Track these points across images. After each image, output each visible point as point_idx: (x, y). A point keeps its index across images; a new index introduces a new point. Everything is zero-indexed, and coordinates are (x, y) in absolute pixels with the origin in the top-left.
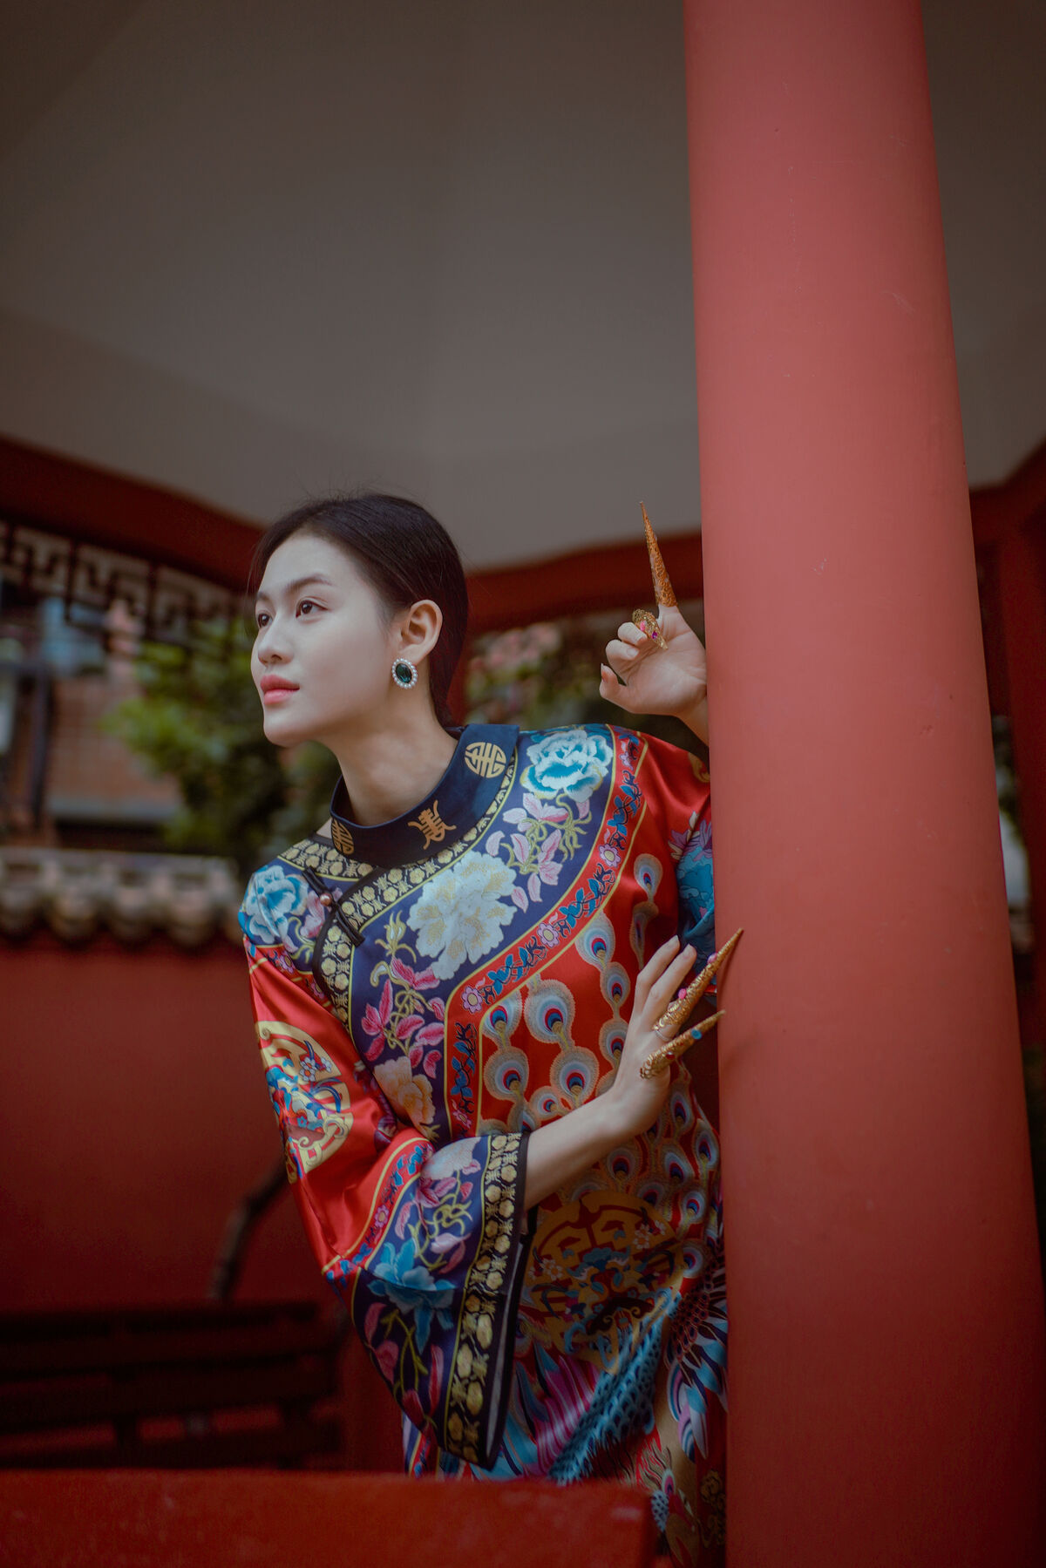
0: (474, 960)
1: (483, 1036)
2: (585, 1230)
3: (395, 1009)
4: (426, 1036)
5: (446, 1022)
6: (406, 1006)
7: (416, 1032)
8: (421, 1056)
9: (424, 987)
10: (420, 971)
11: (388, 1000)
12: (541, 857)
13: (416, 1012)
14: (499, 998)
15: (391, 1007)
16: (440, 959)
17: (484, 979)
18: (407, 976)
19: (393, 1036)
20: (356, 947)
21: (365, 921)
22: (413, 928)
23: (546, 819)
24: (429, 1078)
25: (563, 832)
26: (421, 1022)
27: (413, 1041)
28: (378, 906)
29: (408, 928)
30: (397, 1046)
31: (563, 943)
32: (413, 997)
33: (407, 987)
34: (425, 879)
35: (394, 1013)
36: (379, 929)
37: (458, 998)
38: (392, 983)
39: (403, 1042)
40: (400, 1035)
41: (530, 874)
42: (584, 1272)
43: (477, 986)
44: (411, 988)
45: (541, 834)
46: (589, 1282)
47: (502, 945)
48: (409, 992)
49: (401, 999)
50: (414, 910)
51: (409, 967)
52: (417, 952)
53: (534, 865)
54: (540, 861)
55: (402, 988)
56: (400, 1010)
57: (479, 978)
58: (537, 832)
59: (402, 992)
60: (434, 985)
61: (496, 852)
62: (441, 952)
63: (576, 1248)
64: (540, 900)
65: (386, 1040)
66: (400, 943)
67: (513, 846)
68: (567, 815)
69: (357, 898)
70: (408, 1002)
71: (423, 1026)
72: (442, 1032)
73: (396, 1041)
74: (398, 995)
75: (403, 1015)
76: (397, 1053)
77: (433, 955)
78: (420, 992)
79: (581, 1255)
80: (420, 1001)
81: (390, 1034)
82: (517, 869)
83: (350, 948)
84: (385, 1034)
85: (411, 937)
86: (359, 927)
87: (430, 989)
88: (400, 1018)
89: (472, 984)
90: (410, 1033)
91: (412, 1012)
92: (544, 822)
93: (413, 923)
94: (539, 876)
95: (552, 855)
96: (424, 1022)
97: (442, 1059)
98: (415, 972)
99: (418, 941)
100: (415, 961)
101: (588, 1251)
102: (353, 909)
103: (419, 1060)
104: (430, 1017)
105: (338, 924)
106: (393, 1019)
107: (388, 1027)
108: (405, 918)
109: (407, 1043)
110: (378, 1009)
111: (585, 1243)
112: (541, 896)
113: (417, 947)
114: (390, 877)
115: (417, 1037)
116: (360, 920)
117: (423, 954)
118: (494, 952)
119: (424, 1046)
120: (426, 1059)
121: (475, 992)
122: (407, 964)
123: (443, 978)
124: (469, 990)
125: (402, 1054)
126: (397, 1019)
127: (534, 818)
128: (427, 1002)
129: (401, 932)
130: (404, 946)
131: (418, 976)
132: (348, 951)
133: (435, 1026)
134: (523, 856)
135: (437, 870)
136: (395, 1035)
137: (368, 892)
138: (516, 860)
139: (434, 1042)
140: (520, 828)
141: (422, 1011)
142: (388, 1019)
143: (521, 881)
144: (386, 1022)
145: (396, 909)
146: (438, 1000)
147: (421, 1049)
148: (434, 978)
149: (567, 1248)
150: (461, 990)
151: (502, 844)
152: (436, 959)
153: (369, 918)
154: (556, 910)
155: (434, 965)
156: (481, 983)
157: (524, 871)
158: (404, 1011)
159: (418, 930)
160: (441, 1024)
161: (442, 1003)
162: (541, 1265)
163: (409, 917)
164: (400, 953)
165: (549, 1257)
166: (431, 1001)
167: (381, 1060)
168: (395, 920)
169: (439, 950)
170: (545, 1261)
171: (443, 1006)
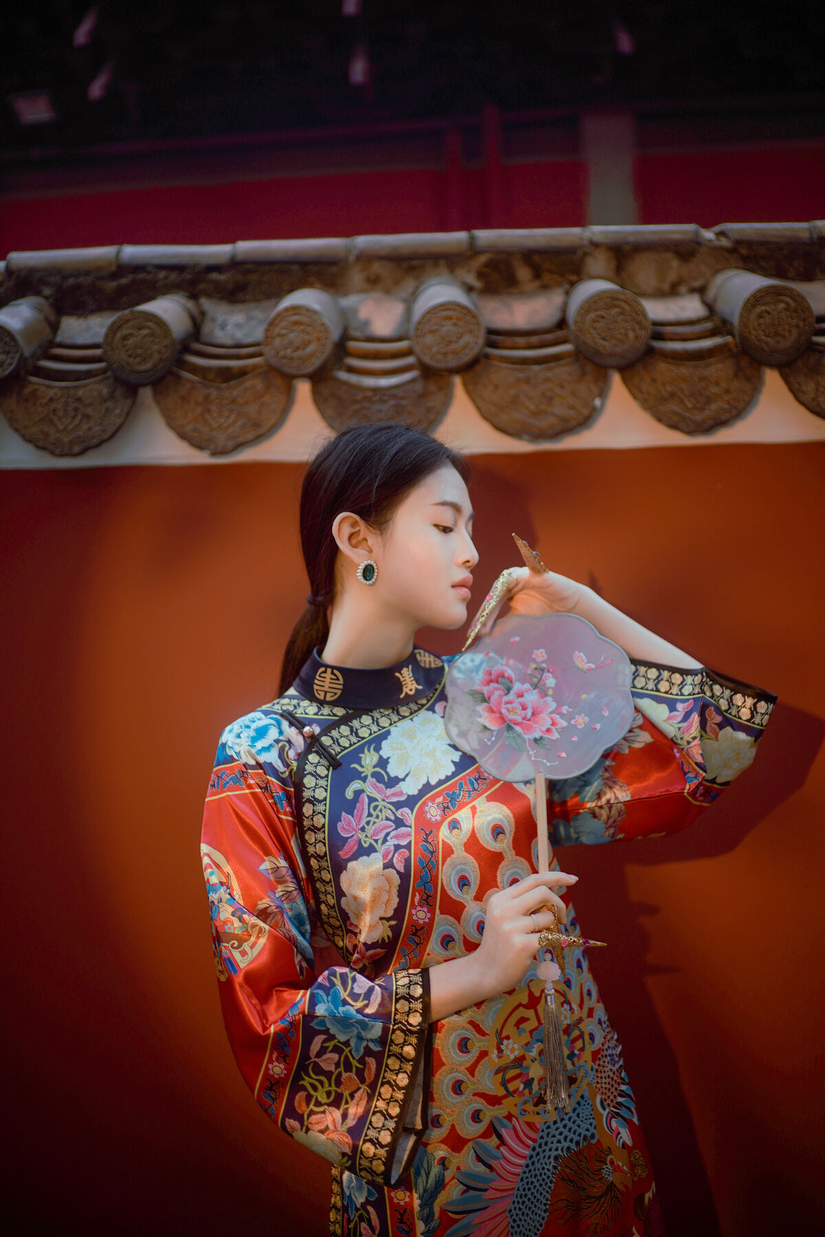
0: (433, 782)
1: (443, 840)
2: (532, 1011)
3: (370, 815)
4: (396, 837)
5: (413, 826)
6: (379, 813)
7: (388, 834)
8: (392, 854)
9: (395, 799)
10: (391, 788)
11: (363, 809)
13: (387, 819)
14: (454, 812)
15: (366, 813)
16: (407, 779)
17: (442, 797)
18: (379, 791)
19: (367, 836)
20: (334, 769)
21: (342, 751)
22: (385, 757)
24: (398, 872)
26: (391, 826)
27: (385, 840)
28: (354, 739)
29: (381, 757)
30: (371, 844)
32: (385, 808)
33: (380, 800)
34: (391, 724)
35: (369, 819)
36: (355, 756)
37: (421, 810)
38: (368, 796)
39: (376, 841)
40: (374, 835)
42: (534, 1048)
43: (436, 801)
44: (384, 800)
46: (538, 1058)
47: (454, 775)
48: (381, 804)
49: (375, 808)
50: (384, 744)
51: (381, 785)
52: (388, 774)
55: (376, 800)
56: (374, 816)
57: (437, 795)
59: (376, 803)
60: (403, 798)
62: (407, 775)
63: (527, 1026)
65: (360, 840)
66: (374, 767)
69: (334, 733)
70: (381, 811)
71: (394, 830)
72: (410, 835)
73: (369, 841)
74: (373, 805)
75: (376, 820)
76: (371, 850)
77: (401, 776)
78: (391, 803)
79: (531, 1032)
80: (390, 810)
81: (364, 835)
83: (328, 770)
84: (360, 836)
85: (383, 763)
86: (337, 755)
87: (398, 801)
88: (374, 823)
89: (433, 799)
90: (382, 835)
91: (384, 818)
93: (384, 753)
96: (394, 827)
97: (410, 857)
98: (386, 788)
99: (389, 766)
100: (386, 780)
101: (536, 1029)
102: (332, 742)
103: (390, 856)
104: (399, 823)
106: (368, 823)
107: (363, 829)
108: (378, 749)
109: (380, 842)
110: (353, 816)
111: (533, 1023)
113: (388, 770)
114: (362, 721)
115: (389, 838)
116: (338, 749)
117: (392, 775)
118: (448, 778)
119: (395, 845)
120: (396, 855)
121: (435, 806)
122: (380, 783)
123: (411, 794)
124: (430, 804)
125: (375, 851)
126: (371, 823)
128: (397, 811)
129: (375, 759)
130: (378, 769)
131: (389, 792)
132: (326, 772)
133: (403, 830)
135: (400, 720)
136: (369, 835)
137: (345, 729)
139: (404, 843)
141: (393, 818)
142: (363, 824)
144: (361, 826)
145: (369, 743)
146: (406, 810)
147: (392, 848)
148: (402, 793)
149: (521, 1026)
150: (424, 804)
152: (404, 780)
153: (346, 748)
155: (401, 784)
156: (440, 799)
158: (377, 817)
159: (389, 758)
160: (409, 829)
161: (410, 812)
162: (503, 1047)
163: (381, 748)
164: (374, 775)
165: (508, 1038)
166: (400, 811)
167: (355, 857)
168: (369, 750)
169: (407, 773)
170: (505, 1042)
171: (410, 815)
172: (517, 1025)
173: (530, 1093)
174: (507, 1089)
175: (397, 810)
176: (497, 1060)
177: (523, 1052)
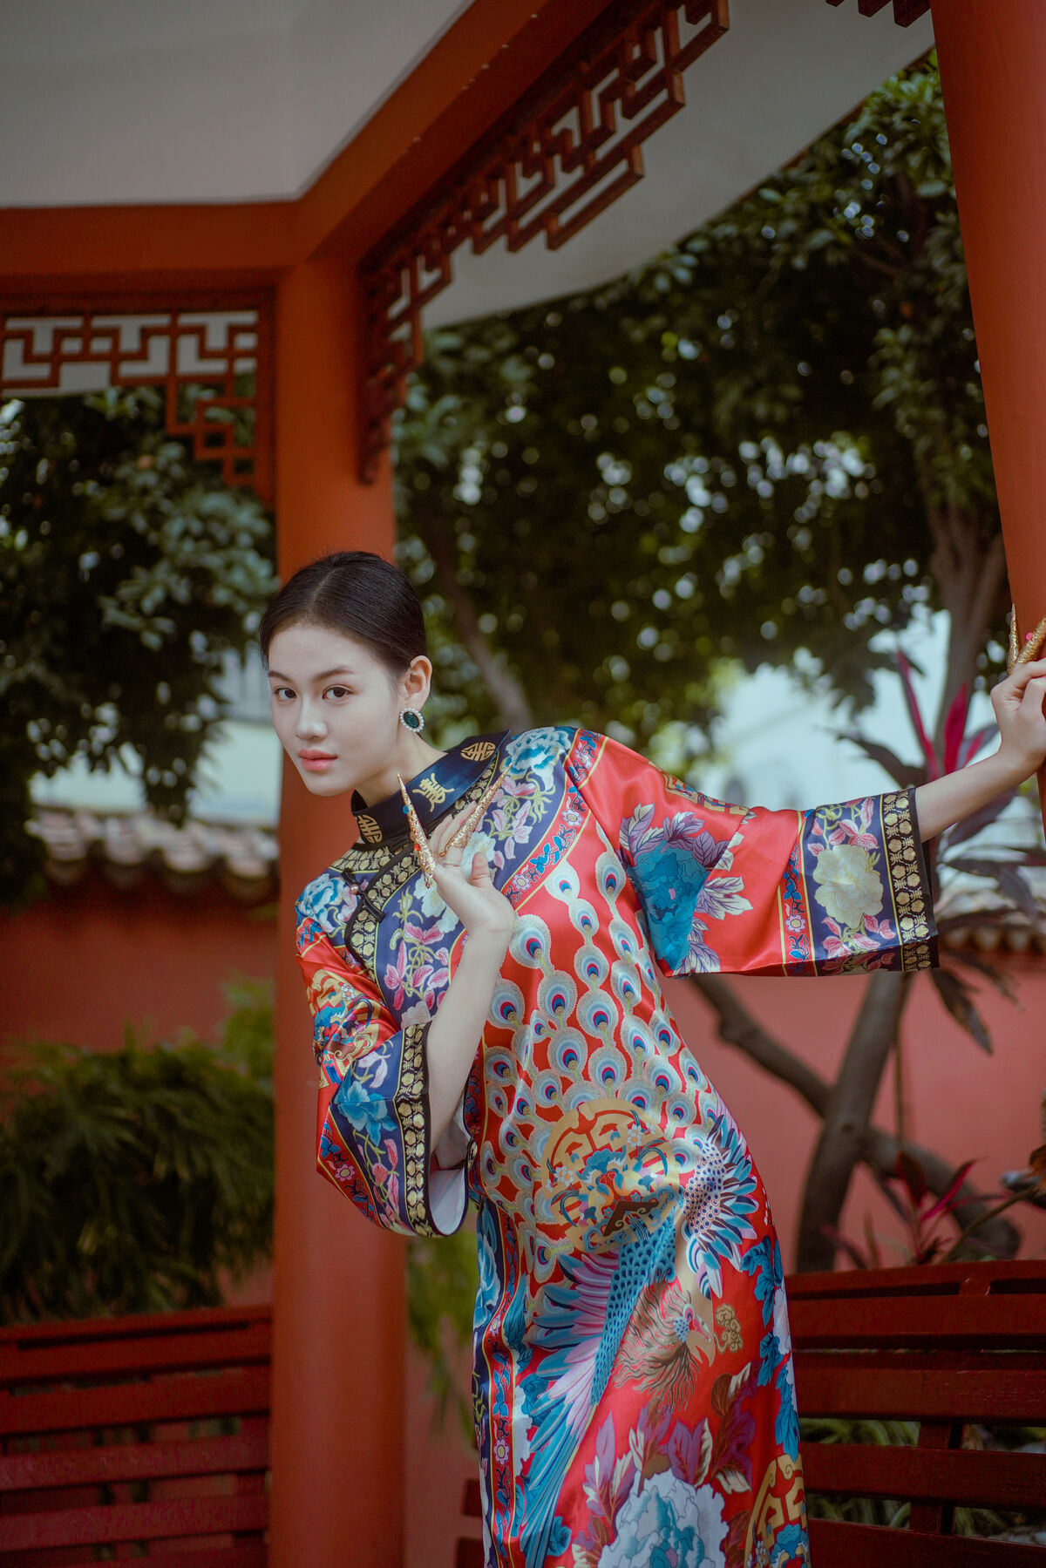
2: (585, 1135)
3: (409, 962)
4: (434, 980)
5: (450, 965)
6: (418, 959)
7: (428, 978)
8: (434, 998)
9: (432, 941)
10: (427, 929)
11: (403, 958)
12: (515, 824)
13: (426, 963)
15: (406, 961)
16: (443, 917)
19: (409, 986)
20: (379, 923)
21: (385, 901)
22: (418, 898)
23: (519, 795)
25: (532, 802)
26: (430, 971)
27: (426, 986)
28: (394, 887)
29: (415, 898)
30: (414, 994)
31: (534, 886)
32: (423, 951)
33: (417, 944)
35: (410, 966)
36: (395, 903)
37: (458, 946)
38: (406, 943)
39: (418, 989)
40: (415, 983)
41: (507, 838)
42: (589, 1175)
44: (421, 944)
45: (515, 806)
46: (595, 1185)
48: (419, 948)
49: (414, 953)
50: (418, 884)
51: (417, 928)
52: (423, 915)
53: (510, 831)
54: (514, 827)
55: (414, 945)
56: (413, 963)
58: (512, 805)
59: (414, 949)
60: (440, 938)
61: (481, 828)
62: (443, 912)
63: (580, 1153)
64: (514, 857)
65: (404, 991)
66: (409, 910)
67: (493, 820)
68: (535, 789)
69: (378, 885)
70: (419, 955)
71: (432, 974)
72: (447, 975)
73: (412, 990)
74: (410, 951)
75: (415, 967)
76: (416, 999)
77: (437, 915)
79: (585, 1159)
80: (429, 953)
81: (407, 985)
82: (496, 837)
83: (375, 924)
84: (403, 986)
85: (418, 904)
86: (381, 907)
87: (436, 943)
88: (414, 970)
90: (422, 981)
91: (423, 963)
92: (518, 797)
94: (513, 838)
95: (524, 821)
96: (433, 970)
98: (424, 931)
99: (423, 906)
100: (423, 922)
101: (591, 1155)
102: (377, 894)
103: (433, 1002)
104: (438, 965)
105: (365, 909)
106: (408, 972)
107: (405, 979)
108: (412, 890)
109: (421, 989)
110: (396, 967)
111: (586, 1149)
112: (515, 854)
113: (423, 911)
114: (402, 865)
115: (428, 984)
117: (428, 916)
119: (434, 989)
120: (437, 1001)
122: (416, 926)
123: (447, 931)
124: (466, 938)
125: (419, 1000)
126: (411, 972)
127: (509, 795)
129: (411, 902)
130: (413, 912)
131: (427, 934)
132: (373, 927)
133: (440, 972)
134: (501, 826)
136: (412, 985)
137: (387, 878)
138: (496, 830)
139: (442, 985)
140: (499, 806)
141: (431, 961)
142: (405, 973)
143: (500, 846)
144: (403, 975)
145: (406, 886)
146: (444, 950)
147: (433, 992)
148: (439, 933)
149: (573, 1152)
150: (461, 939)
151: (486, 820)
152: (440, 918)
154: (527, 862)
155: (438, 923)
157: (501, 838)
158: (416, 963)
159: (422, 898)
160: (446, 969)
161: (447, 951)
162: (555, 1175)
163: (414, 889)
164: (412, 919)
165: (560, 1165)
166: (438, 952)
167: (404, 1009)
168: (404, 894)
169: (442, 909)
170: (558, 1170)
171: (447, 954)
172: (569, 1150)
173: (595, 1222)
174: (568, 1218)
175: (435, 952)
176: (551, 1189)
177: (578, 1180)
